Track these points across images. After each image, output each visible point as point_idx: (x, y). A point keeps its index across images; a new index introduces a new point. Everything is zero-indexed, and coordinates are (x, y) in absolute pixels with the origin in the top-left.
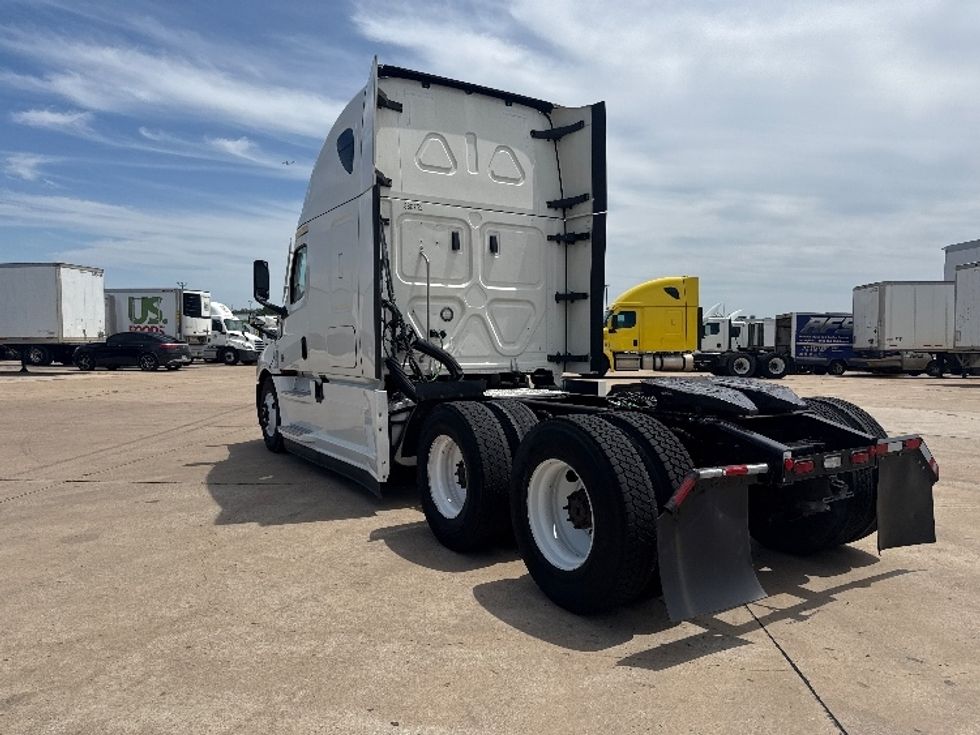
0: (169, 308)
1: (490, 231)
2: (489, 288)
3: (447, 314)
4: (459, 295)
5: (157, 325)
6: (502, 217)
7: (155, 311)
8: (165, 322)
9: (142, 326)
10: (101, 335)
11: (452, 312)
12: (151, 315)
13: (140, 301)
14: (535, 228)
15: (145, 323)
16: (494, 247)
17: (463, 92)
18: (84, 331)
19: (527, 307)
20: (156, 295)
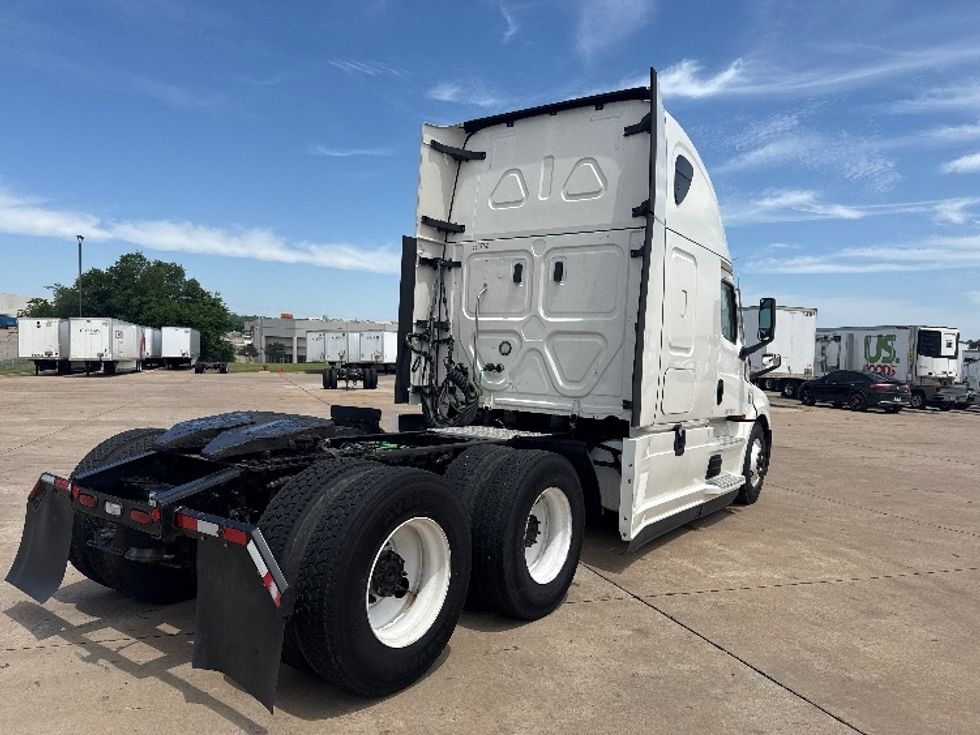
0: (903, 346)
1: (556, 256)
2: (550, 320)
3: (505, 348)
4: (516, 329)
5: (889, 365)
6: (568, 240)
7: (889, 349)
8: (898, 361)
9: (876, 364)
10: (807, 372)
11: (511, 348)
12: (885, 354)
13: (876, 339)
14: (613, 245)
15: (879, 362)
16: (559, 273)
17: (547, 116)
18: (789, 368)
19: (598, 340)
20: (891, 332)
